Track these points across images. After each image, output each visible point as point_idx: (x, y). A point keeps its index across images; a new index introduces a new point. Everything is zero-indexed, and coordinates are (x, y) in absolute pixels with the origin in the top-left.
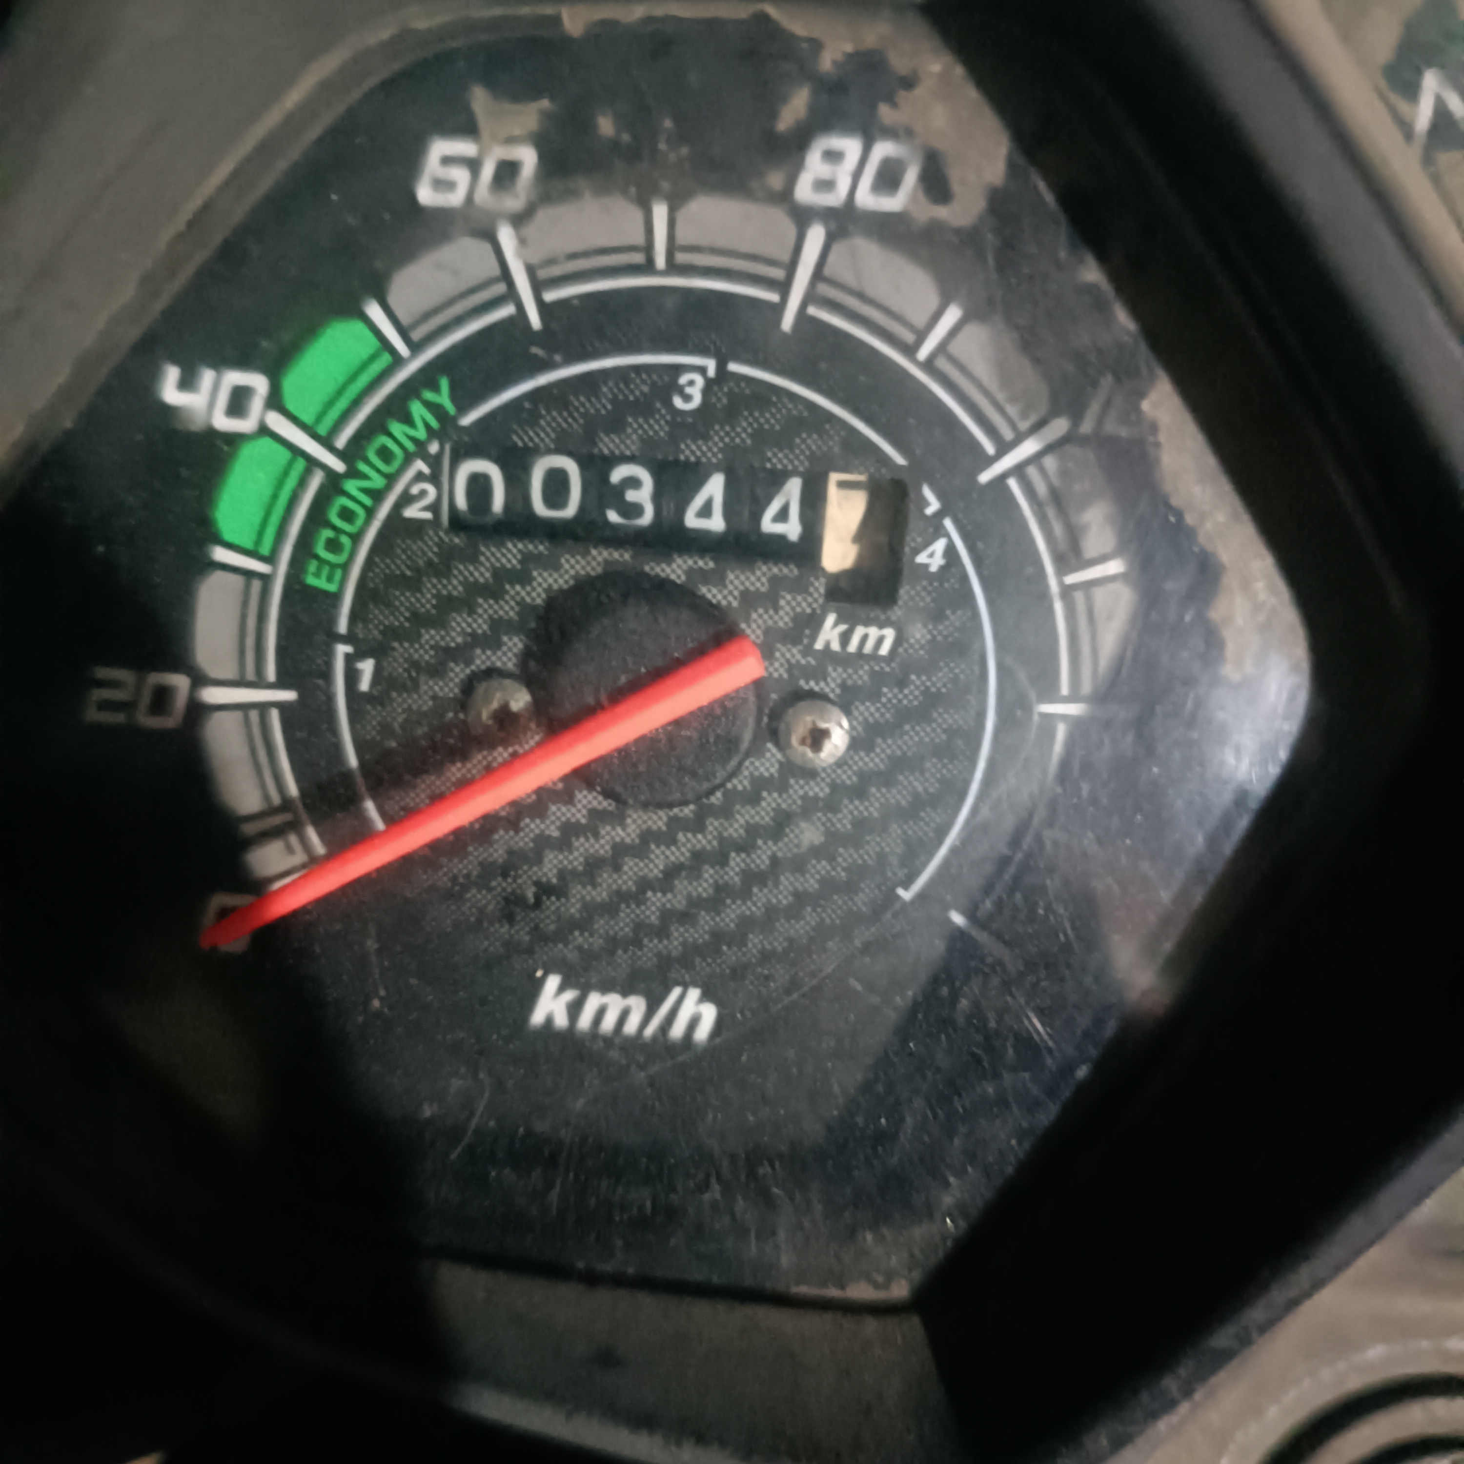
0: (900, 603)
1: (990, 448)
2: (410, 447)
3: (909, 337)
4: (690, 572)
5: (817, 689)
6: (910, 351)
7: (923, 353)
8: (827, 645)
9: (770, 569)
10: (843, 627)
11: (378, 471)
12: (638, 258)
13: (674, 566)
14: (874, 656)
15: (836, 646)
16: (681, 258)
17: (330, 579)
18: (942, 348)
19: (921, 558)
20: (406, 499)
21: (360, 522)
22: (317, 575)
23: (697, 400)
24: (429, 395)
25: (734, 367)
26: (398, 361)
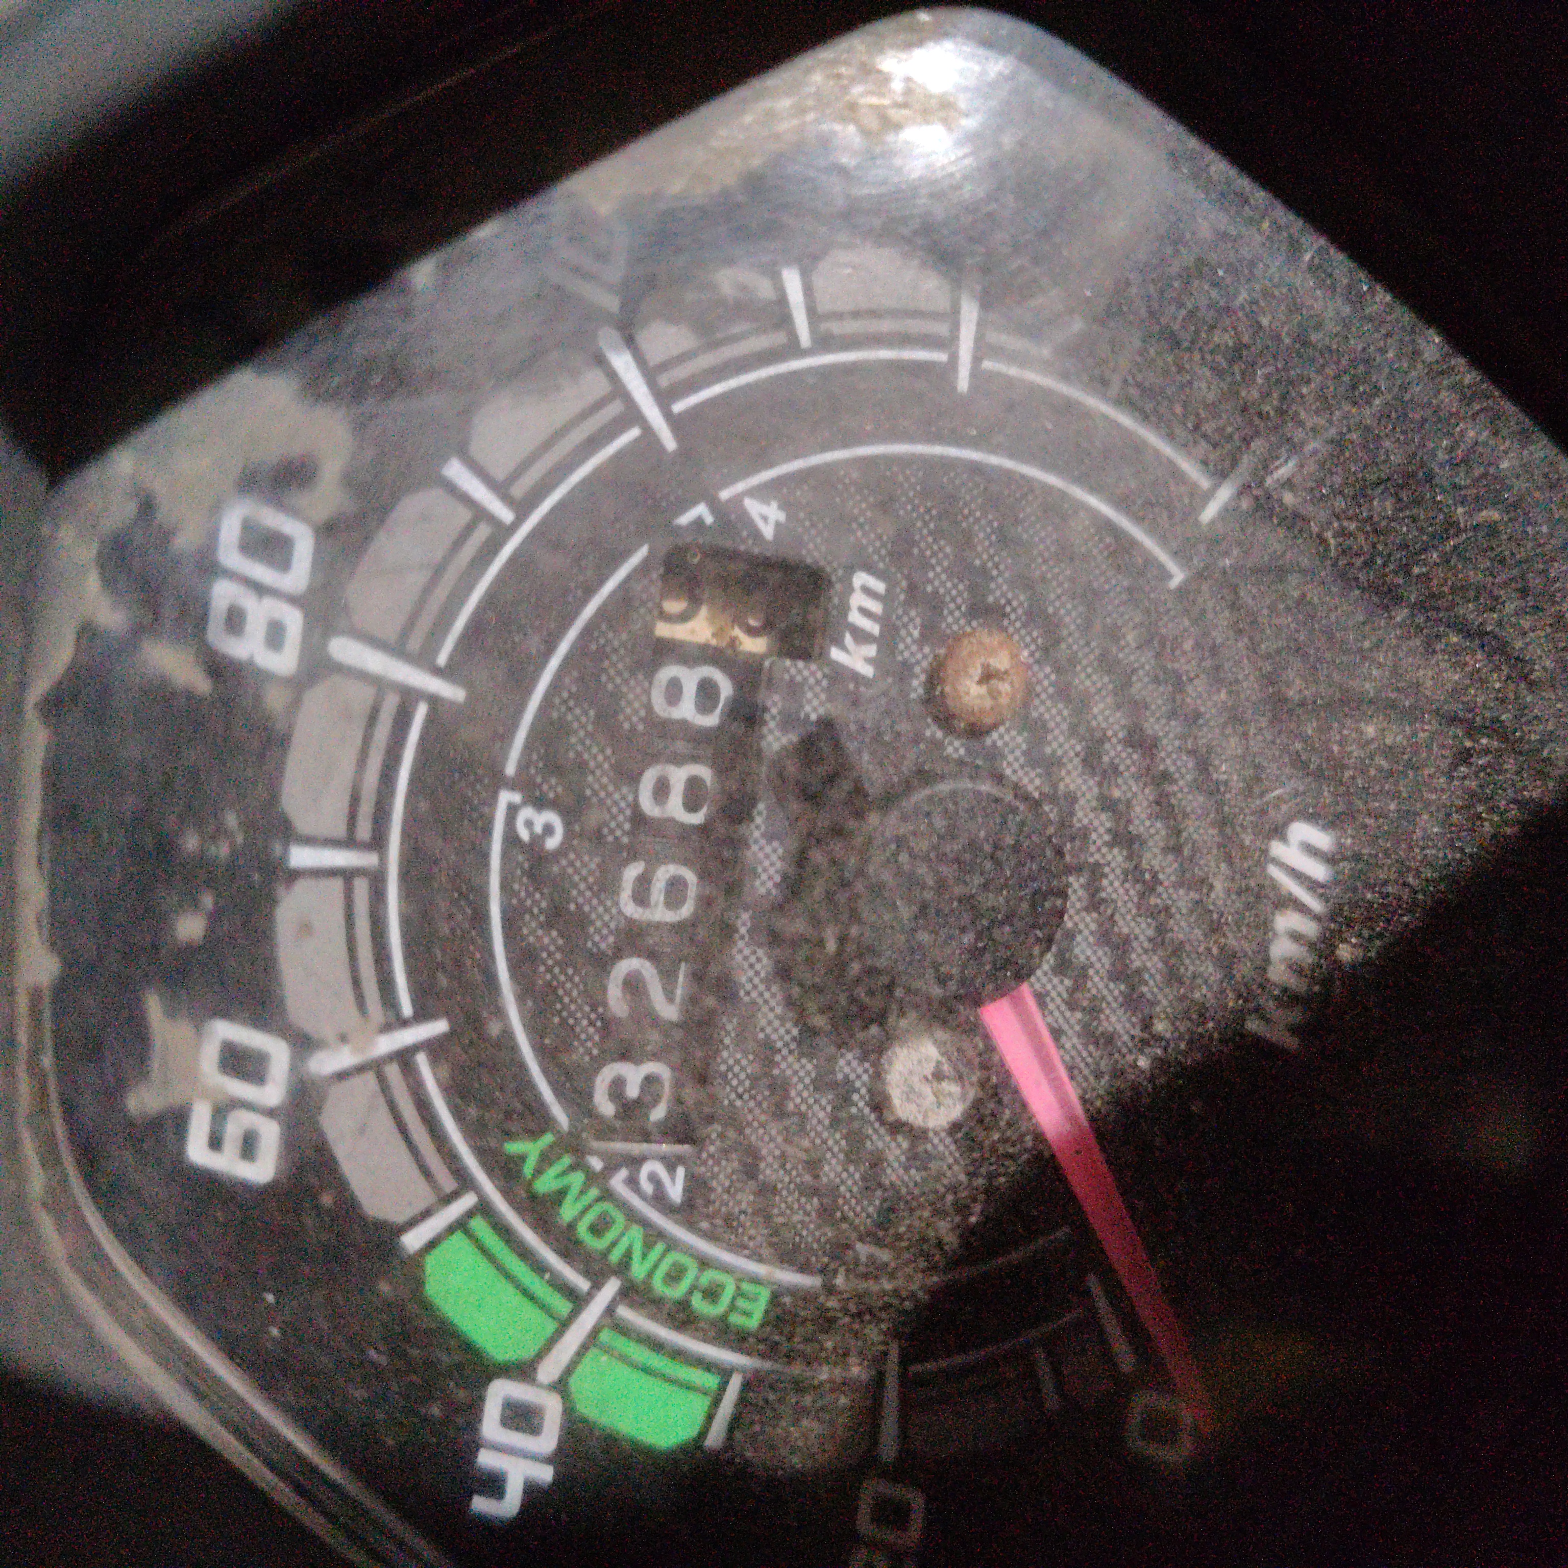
0: (822, 563)
1: (634, 432)
2: (594, 1192)
3: (483, 532)
4: (770, 837)
5: (923, 677)
6: (502, 532)
7: (506, 515)
8: (868, 660)
9: (771, 731)
10: (848, 639)
11: (622, 1234)
12: (361, 887)
13: (761, 855)
14: (886, 599)
15: (871, 650)
16: (364, 831)
17: (754, 1299)
18: (500, 489)
19: (768, 532)
20: (659, 1199)
21: (685, 1260)
22: (747, 1314)
23: (552, 817)
24: (528, 1169)
25: (510, 769)
26: (484, 1209)
